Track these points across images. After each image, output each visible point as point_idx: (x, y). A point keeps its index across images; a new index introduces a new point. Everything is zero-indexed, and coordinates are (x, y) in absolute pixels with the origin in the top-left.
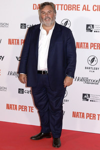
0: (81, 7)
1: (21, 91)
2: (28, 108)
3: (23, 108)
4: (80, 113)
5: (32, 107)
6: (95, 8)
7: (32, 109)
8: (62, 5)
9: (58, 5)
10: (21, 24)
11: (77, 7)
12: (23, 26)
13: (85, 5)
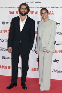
0: (34, 13)
1: (3, 58)
2: (7, 67)
3: (5, 67)
4: (36, 68)
5: (10, 66)
7: (10, 67)
10: (3, 22)
11: (33, 13)
12: (4, 23)
13: (36, 12)
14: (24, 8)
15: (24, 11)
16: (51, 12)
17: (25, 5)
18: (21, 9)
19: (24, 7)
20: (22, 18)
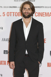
6: (37, 14)
8: (13, 13)
9: (11, 13)
14: (27, 8)
15: (27, 12)
16: (48, 13)
17: (28, 4)
18: (23, 9)
19: (27, 6)
20: (26, 21)
